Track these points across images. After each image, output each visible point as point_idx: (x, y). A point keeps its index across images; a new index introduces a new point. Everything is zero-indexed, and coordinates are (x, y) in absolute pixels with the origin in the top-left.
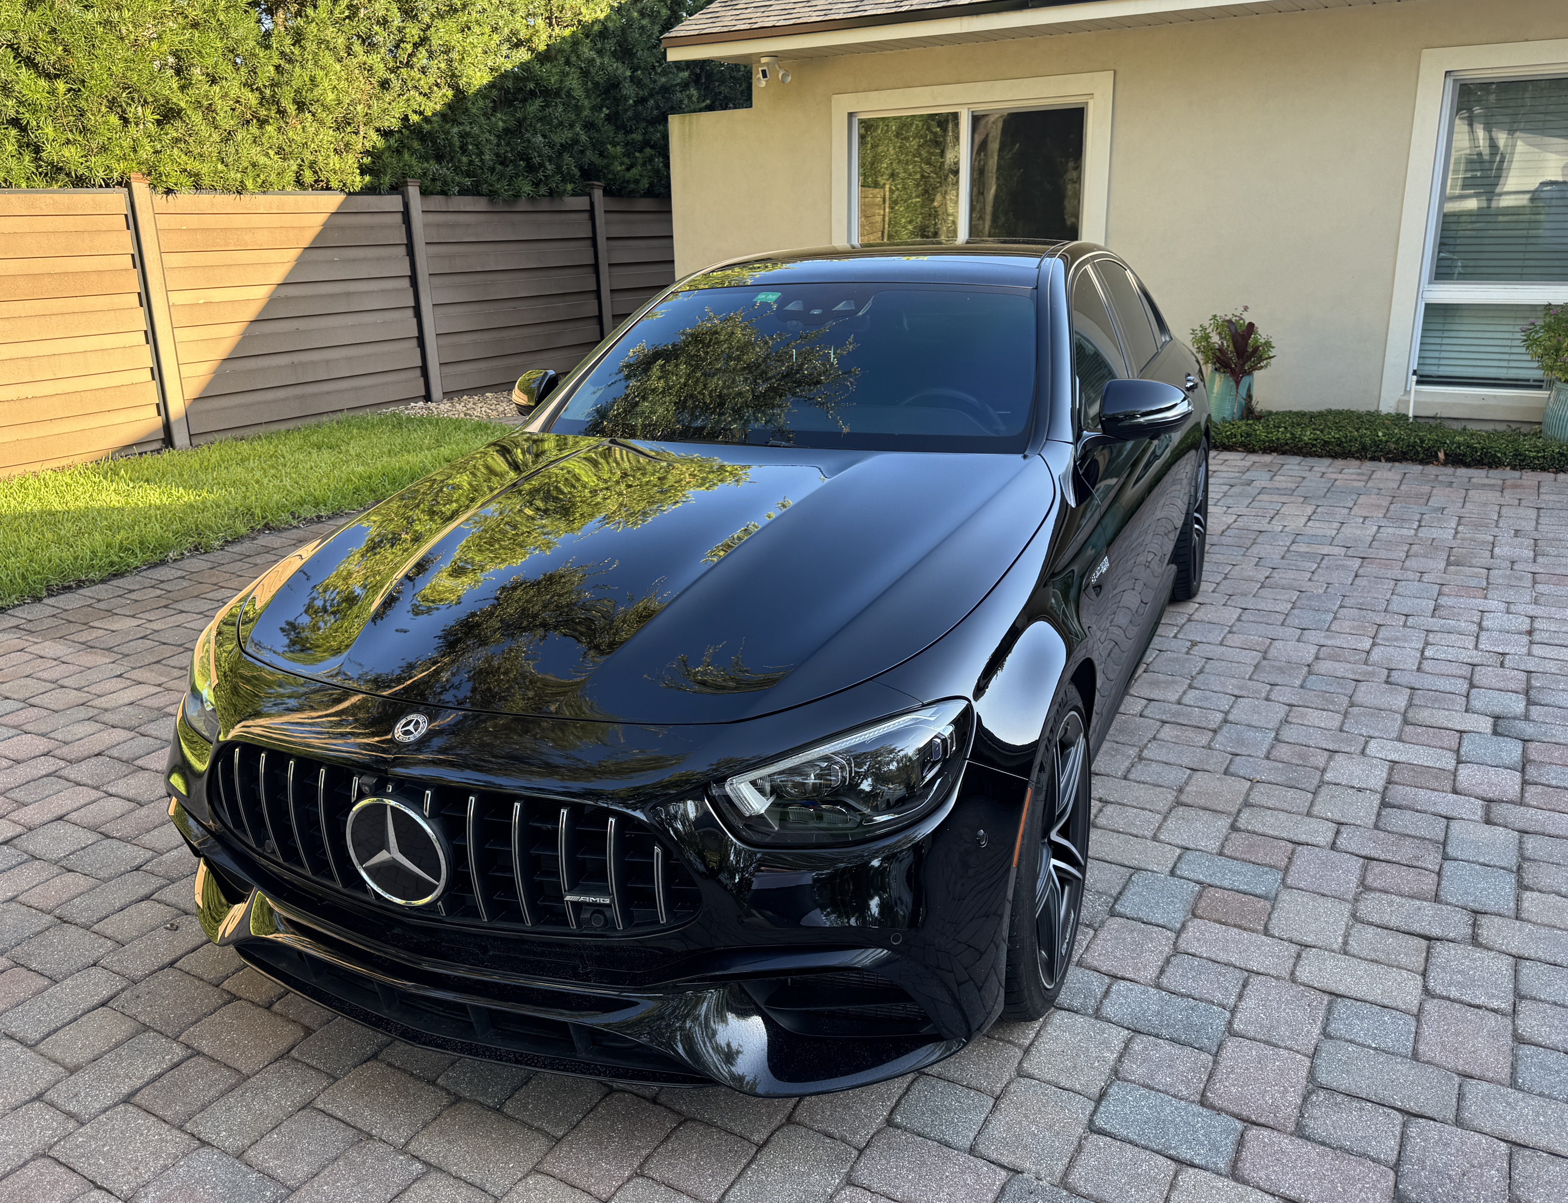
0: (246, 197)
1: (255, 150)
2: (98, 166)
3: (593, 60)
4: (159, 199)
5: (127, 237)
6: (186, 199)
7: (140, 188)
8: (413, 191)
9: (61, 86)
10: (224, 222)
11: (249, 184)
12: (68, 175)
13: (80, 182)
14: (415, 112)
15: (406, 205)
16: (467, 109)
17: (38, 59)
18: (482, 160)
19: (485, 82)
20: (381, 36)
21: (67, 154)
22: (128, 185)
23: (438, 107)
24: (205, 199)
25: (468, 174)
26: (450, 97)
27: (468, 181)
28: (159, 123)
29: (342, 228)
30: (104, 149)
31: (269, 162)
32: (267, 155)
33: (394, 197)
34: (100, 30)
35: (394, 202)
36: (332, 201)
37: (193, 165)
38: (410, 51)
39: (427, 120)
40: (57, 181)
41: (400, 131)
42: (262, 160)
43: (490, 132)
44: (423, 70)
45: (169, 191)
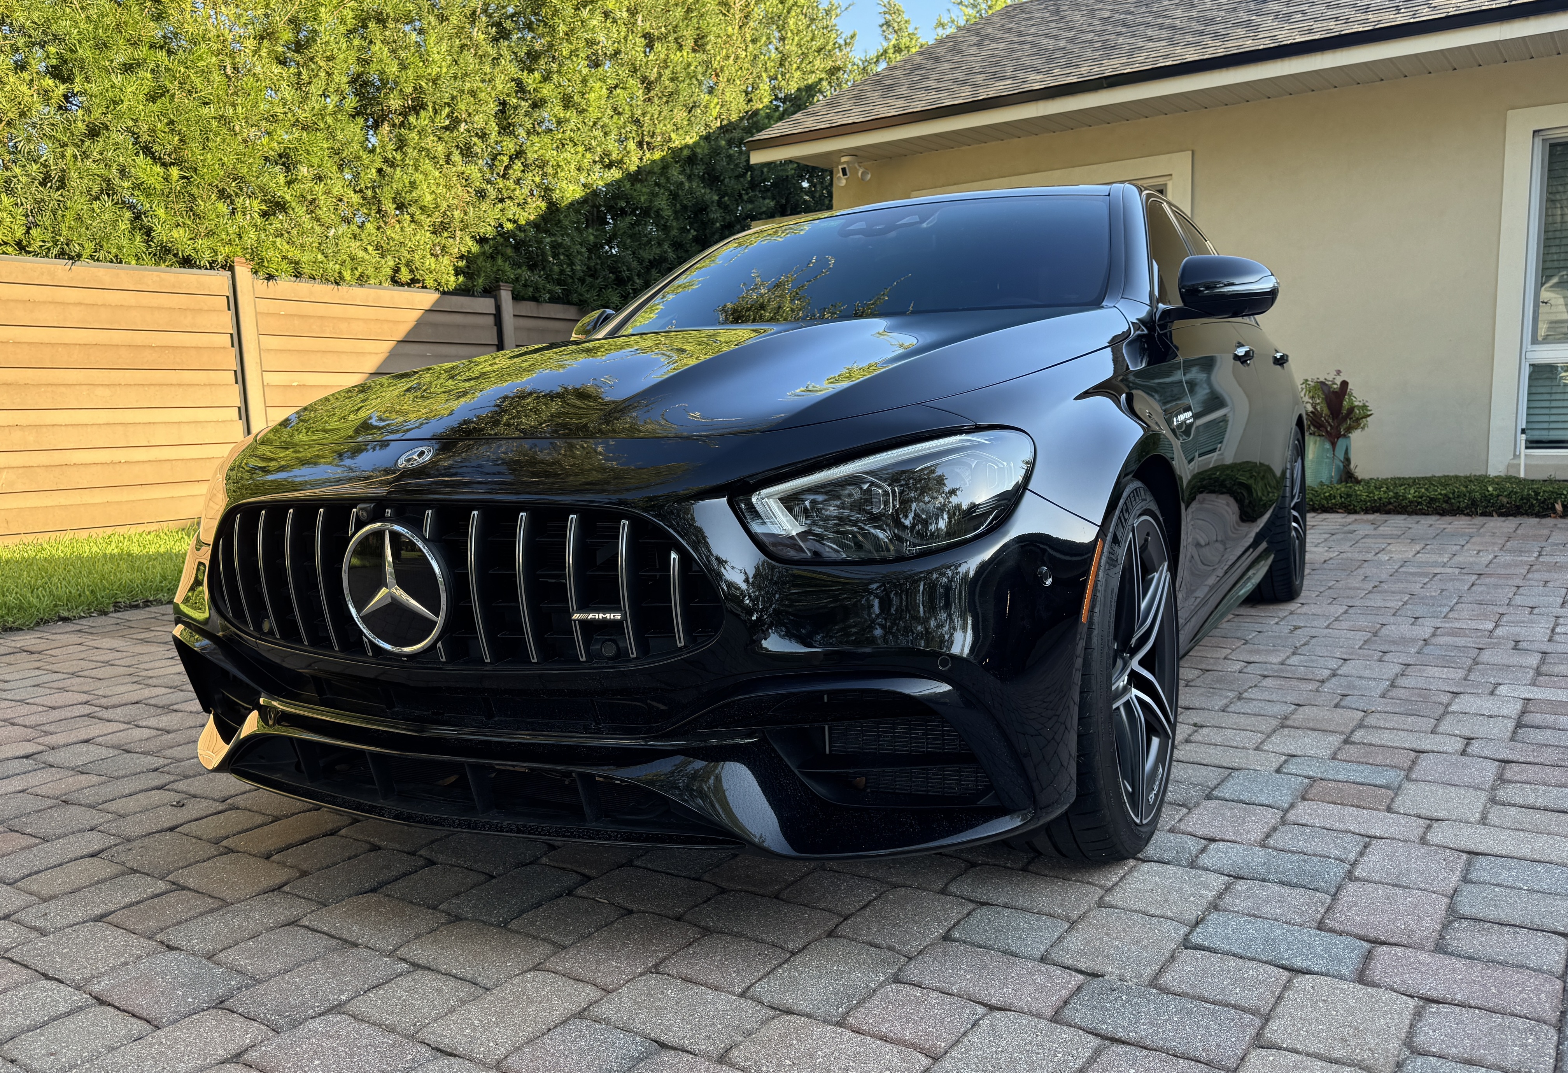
0: (343, 288)
1: (355, 244)
2: (203, 248)
3: (682, 183)
4: (261, 285)
5: (227, 318)
6: (285, 285)
7: (243, 272)
8: (506, 295)
9: (175, 172)
10: (321, 310)
11: (347, 275)
12: (176, 255)
13: (187, 262)
14: (509, 220)
15: (498, 308)
16: (559, 221)
17: (156, 148)
18: (572, 270)
19: (578, 196)
20: (479, 147)
21: (176, 235)
22: (231, 269)
23: (532, 218)
24: (304, 288)
25: (559, 282)
26: (544, 208)
27: (558, 289)
28: (264, 214)
29: (435, 325)
30: (210, 234)
31: (367, 257)
32: (366, 250)
33: (487, 299)
34: (215, 124)
35: (486, 304)
36: (427, 299)
37: (294, 253)
38: (506, 164)
39: (520, 228)
40: (164, 262)
41: (494, 238)
42: (361, 254)
43: (581, 245)
44: (518, 182)
45: (270, 277)
